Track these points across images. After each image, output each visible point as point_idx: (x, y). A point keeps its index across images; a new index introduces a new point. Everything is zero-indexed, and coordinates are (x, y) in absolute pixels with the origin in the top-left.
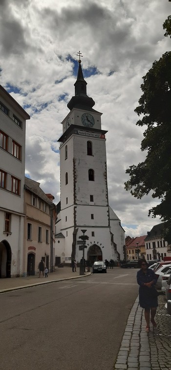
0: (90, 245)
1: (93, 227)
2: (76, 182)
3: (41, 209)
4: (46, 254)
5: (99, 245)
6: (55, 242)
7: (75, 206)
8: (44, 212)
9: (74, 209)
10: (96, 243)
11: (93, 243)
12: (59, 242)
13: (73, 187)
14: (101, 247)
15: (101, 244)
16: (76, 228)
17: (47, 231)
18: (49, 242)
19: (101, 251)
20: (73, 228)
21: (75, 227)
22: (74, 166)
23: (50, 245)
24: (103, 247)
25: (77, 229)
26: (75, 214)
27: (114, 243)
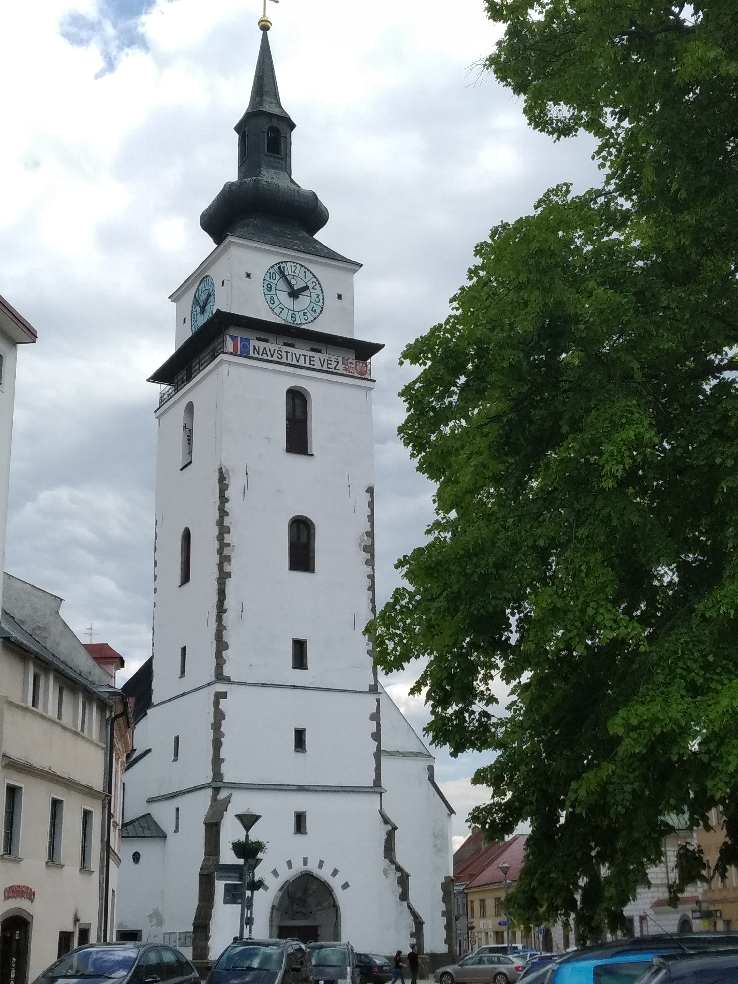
0: (286, 875)
1: (302, 789)
2: (229, 575)
3: (67, 719)
4: (76, 920)
5: (324, 874)
6: (119, 861)
7: (221, 687)
8: (75, 733)
9: (216, 703)
10: (313, 867)
11: (298, 868)
12: (136, 857)
13: (215, 598)
14: (335, 884)
15: (335, 873)
16: (223, 795)
17: (87, 814)
18: (95, 863)
19: (335, 906)
20: (209, 792)
21: (217, 790)
22: (223, 500)
23: (96, 877)
24: (346, 886)
25: (227, 800)
26: (217, 726)
27: (399, 869)
